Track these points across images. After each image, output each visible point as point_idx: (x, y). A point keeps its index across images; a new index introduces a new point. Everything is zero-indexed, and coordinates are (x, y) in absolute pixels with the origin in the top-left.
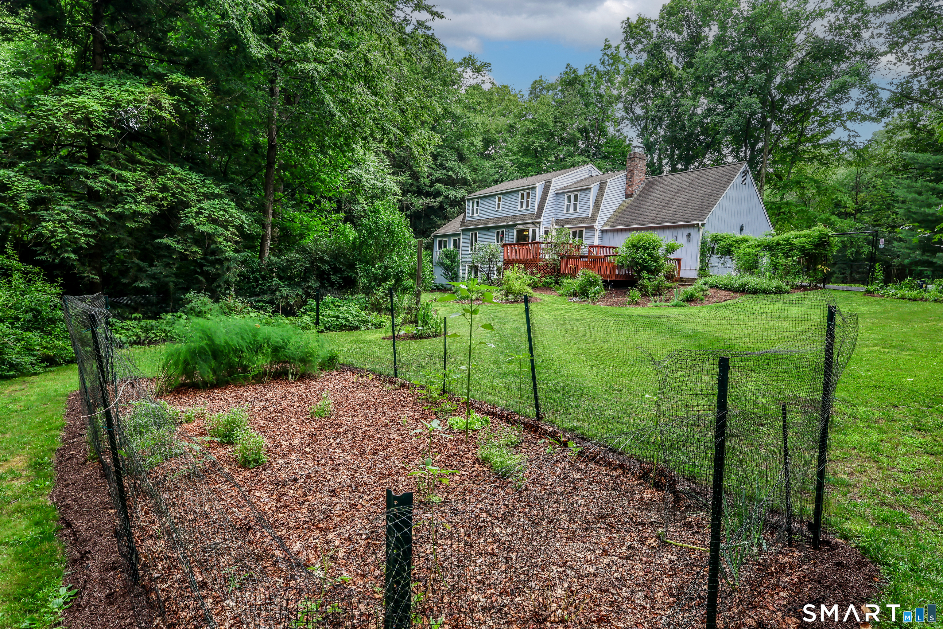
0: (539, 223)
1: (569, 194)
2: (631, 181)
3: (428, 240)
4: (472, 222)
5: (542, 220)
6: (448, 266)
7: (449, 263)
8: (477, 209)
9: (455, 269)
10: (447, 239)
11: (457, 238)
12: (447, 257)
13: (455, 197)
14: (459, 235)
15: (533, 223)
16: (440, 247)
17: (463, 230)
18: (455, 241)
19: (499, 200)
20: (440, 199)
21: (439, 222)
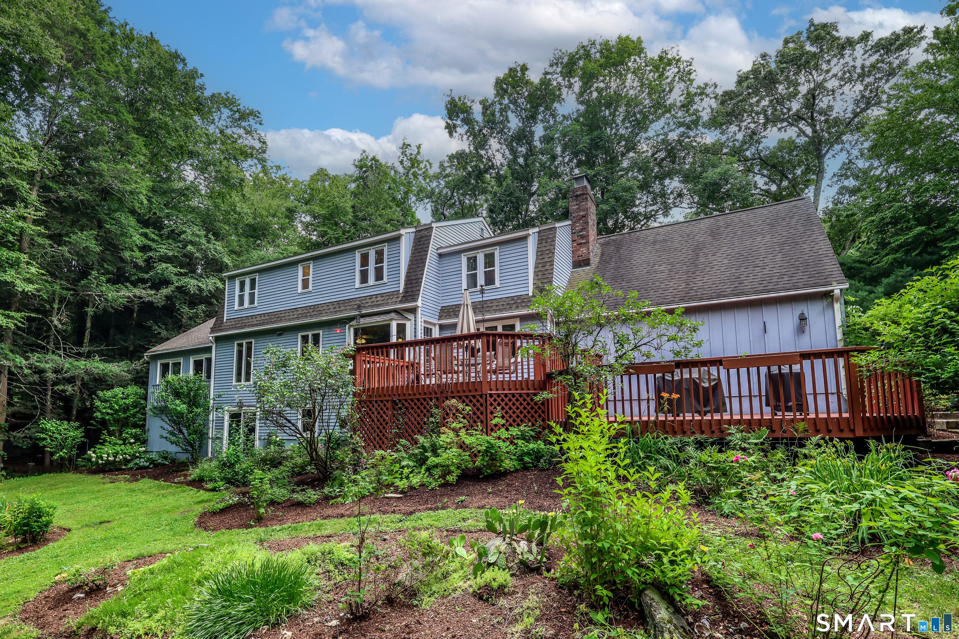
0: (413, 311)
1: (471, 254)
2: (583, 237)
3: (137, 365)
4: (240, 322)
5: (419, 303)
6: (180, 415)
7: (183, 408)
8: (252, 296)
9: (200, 421)
10: (181, 360)
11: (203, 357)
12: (177, 394)
13: (200, 289)
14: (208, 350)
15: (396, 311)
16: (163, 375)
17: (218, 340)
18: (198, 365)
19: (306, 273)
20: (165, 291)
21: (164, 333)
